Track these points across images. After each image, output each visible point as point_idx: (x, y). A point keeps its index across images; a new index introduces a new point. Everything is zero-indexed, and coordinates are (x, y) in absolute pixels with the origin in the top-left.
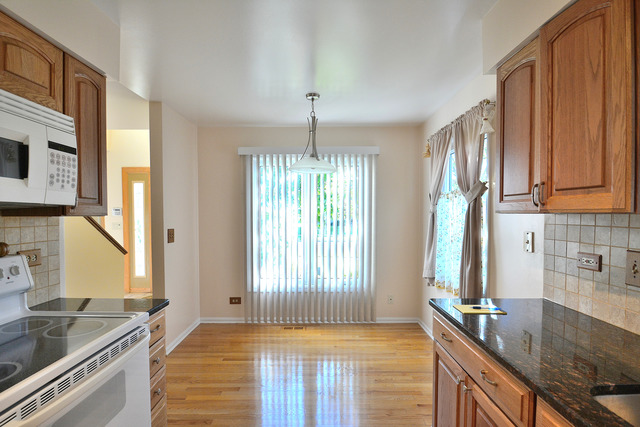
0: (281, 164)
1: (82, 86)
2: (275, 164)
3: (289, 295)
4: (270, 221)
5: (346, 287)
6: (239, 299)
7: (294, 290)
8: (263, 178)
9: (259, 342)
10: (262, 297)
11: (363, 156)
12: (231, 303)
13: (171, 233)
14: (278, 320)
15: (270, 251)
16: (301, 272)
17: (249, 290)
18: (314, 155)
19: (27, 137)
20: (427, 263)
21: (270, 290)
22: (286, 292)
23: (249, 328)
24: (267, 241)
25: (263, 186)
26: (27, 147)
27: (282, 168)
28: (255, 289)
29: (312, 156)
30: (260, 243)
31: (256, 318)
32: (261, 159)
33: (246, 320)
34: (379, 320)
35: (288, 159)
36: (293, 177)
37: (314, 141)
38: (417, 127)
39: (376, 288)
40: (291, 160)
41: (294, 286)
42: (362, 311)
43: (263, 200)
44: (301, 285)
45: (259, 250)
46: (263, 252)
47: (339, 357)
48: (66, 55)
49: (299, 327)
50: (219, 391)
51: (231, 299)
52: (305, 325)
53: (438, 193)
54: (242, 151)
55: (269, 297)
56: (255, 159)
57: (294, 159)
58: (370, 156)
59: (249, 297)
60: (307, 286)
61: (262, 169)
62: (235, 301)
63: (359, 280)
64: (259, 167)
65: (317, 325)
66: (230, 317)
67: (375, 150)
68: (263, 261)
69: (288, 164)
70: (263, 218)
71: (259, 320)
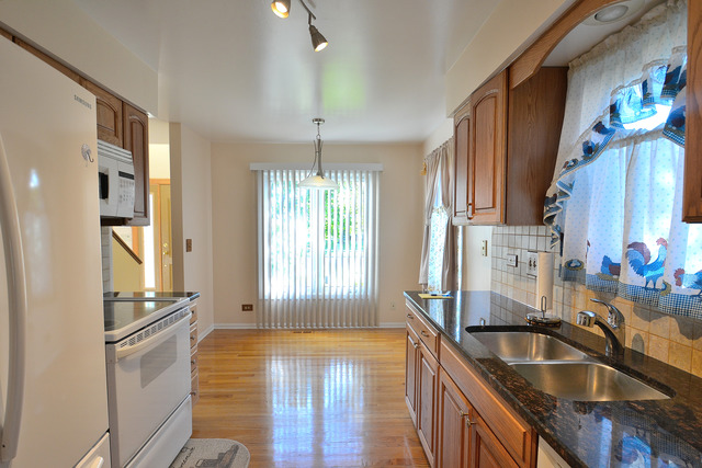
0: (291, 179)
1: (134, 125)
2: (285, 179)
3: (298, 303)
4: (280, 233)
5: (352, 294)
6: (251, 306)
7: (303, 298)
8: (273, 192)
9: (270, 343)
10: (273, 304)
11: (368, 172)
12: (243, 310)
13: (189, 243)
14: (288, 325)
15: (280, 261)
16: (309, 284)
17: (261, 297)
18: (320, 174)
19: (107, 170)
20: (422, 270)
21: (280, 297)
22: (295, 300)
23: (259, 333)
24: (278, 252)
25: (273, 199)
26: (107, 176)
27: (292, 183)
28: (267, 297)
29: (318, 174)
30: (270, 254)
31: (267, 324)
32: (272, 174)
33: (258, 326)
34: (382, 325)
35: (297, 174)
36: (302, 192)
37: (321, 159)
38: (419, 146)
39: (379, 295)
40: (301, 176)
41: (303, 294)
42: (366, 316)
43: (274, 212)
44: (309, 293)
45: (270, 260)
46: (273, 263)
47: (344, 358)
48: (124, 103)
49: (307, 331)
50: (237, 377)
51: (243, 306)
52: (314, 330)
53: (431, 209)
54: (253, 167)
55: (279, 304)
56: (266, 174)
57: (302, 174)
58: (374, 173)
59: (261, 303)
60: (315, 294)
61: (273, 182)
62: (247, 308)
63: (363, 288)
64: (269, 181)
65: (324, 330)
66: (241, 323)
67: (379, 167)
68: (274, 270)
69: (297, 179)
70: (273, 230)
71: (270, 326)
